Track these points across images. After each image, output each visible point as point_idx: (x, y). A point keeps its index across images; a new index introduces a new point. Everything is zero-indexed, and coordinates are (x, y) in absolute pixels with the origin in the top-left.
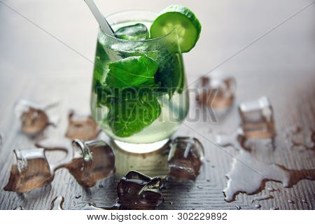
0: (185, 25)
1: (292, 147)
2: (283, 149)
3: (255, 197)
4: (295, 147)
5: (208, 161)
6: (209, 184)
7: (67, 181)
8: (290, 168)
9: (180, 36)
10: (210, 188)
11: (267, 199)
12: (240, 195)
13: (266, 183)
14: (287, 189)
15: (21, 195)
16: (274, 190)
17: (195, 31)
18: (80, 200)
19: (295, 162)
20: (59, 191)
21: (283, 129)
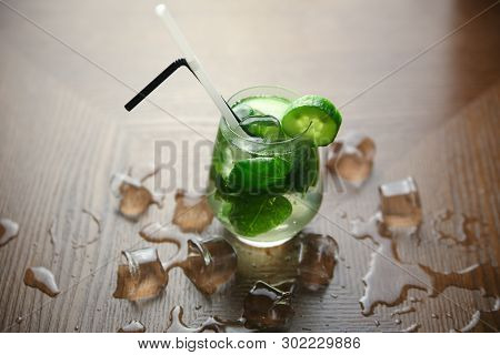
0: (324, 120)
1: (439, 240)
2: (429, 243)
3: (396, 310)
4: (443, 241)
5: (343, 260)
6: (343, 291)
7: (183, 286)
8: (436, 270)
9: (316, 130)
10: (345, 296)
11: (409, 312)
12: (378, 307)
13: (409, 291)
14: (432, 300)
15: (134, 303)
16: (416, 301)
17: (335, 126)
18: (200, 312)
19: (442, 262)
20: (176, 299)
21: (430, 213)
